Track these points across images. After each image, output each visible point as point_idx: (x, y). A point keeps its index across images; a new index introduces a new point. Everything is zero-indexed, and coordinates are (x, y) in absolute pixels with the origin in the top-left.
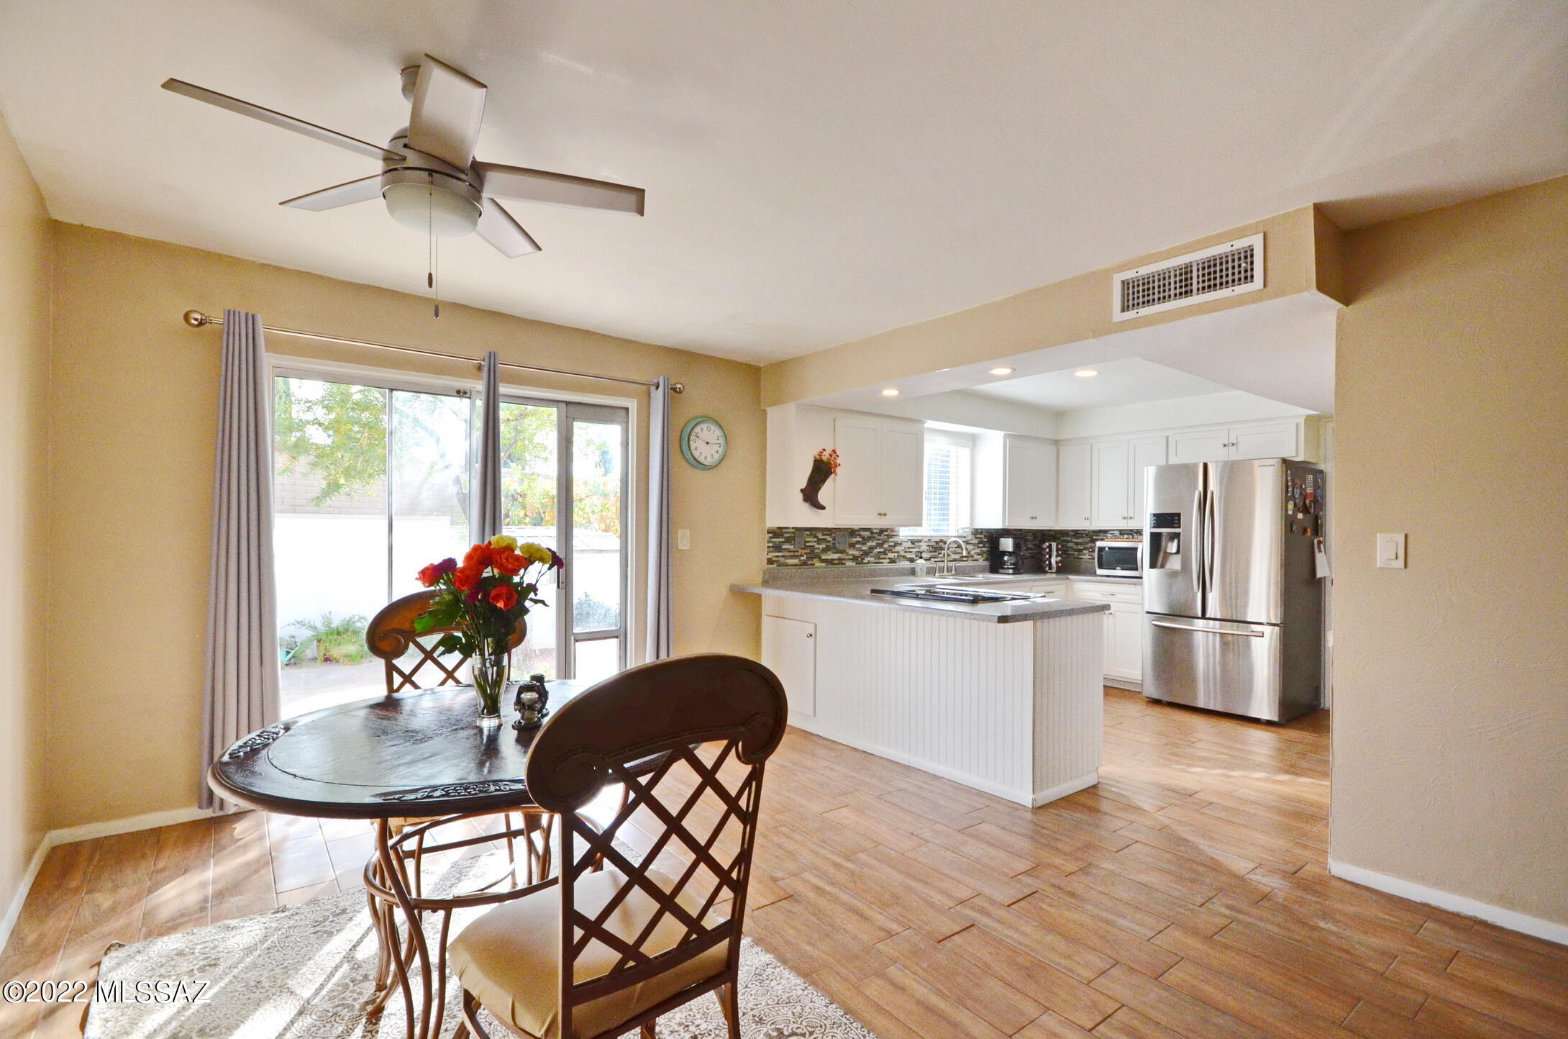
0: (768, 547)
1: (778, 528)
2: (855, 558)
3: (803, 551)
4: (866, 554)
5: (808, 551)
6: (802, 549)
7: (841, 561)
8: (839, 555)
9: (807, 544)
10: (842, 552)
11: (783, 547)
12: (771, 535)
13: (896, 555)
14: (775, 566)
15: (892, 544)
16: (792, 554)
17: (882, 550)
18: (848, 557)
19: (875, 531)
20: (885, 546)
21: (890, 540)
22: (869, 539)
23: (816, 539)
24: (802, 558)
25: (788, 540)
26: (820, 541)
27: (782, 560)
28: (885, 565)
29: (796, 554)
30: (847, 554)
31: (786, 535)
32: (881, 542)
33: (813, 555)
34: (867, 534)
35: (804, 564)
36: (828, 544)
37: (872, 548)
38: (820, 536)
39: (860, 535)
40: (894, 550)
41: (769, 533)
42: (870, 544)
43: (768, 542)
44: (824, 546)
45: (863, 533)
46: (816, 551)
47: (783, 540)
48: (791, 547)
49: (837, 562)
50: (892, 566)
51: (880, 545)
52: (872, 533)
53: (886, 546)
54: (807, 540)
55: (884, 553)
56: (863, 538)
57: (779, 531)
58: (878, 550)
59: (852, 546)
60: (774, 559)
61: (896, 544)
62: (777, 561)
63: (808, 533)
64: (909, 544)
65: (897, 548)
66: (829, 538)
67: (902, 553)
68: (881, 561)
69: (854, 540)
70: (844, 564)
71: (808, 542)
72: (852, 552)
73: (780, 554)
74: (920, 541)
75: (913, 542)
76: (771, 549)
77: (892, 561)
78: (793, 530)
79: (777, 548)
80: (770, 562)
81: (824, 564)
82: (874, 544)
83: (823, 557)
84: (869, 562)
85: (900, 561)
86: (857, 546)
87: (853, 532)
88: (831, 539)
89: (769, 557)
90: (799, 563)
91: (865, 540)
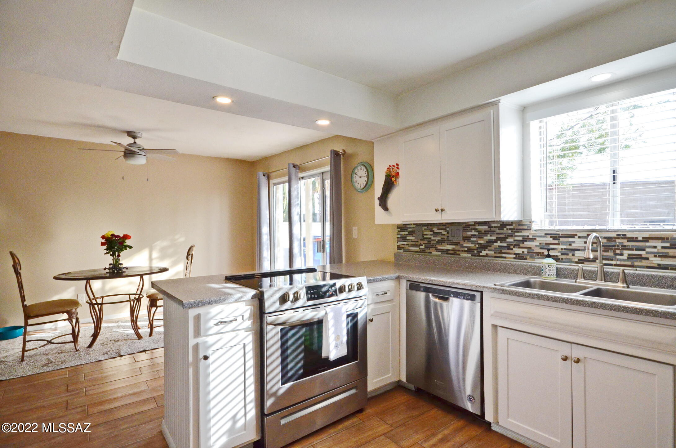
0: (398, 238)
1: (404, 224)
2: (470, 250)
3: (422, 242)
4: (484, 247)
5: (426, 242)
6: (421, 240)
7: (455, 253)
8: (454, 246)
9: (425, 236)
10: (456, 244)
11: (408, 238)
12: (399, 230)
13: (526, 251)
14: (402, 251)
15: (521, 239)
16: (413, 243)
17: (505, 245)
18: (462, 249)
19: (493, 225)
20: (508, 240)
21: (517, 234)
22: (486, 233)
23: (432, 233)
24: (421, 247)
25: (411, 234)
26: (435, 234)
27: (407, 247)
28: (510, 259)
29: (416, 243)
30: (462, 246)
31: (409, 230)
32: (503, 236)
33: (430, 245)
34: (485, 228)
35: (423, 251)
36: (443, 237)
37: (490, 242)
38: (436, 230)
39: (476, 230)
40: (521, 245)
41: (398, 228)
42: (488, 237)
43: (398, 234)
44: (440, 239)
45: (479, 228)
46: (432, 242)
47: (407, 233)
48: (413, 238)
49: (452, 252)
50: (519, 262)
51: (503, 240)
52: (490, 227)
53: (510, 240)
54: (425, 233)
55: (508, 247)
56: (479, 232)
57: (404, 226)
58: (499, 244)
59: (467, 239)
60: (402, 246)
61: (526, 239)
62: (403, 248)
63: (426, 228)
64: (549, 240)
65: (527, 244)
66: (443, 232)
67: (537, 250)
68: (504, 255)
69: (469, 234)
70: (459, 255)
71: (426, 235)
72: (467, 245)
73: (405, 243)
74: (573, 236)
75: (555, 236)
76: (400, 239)
77: (519, 257)
78: (414, 226)
79: (404, 238)
80: (399, 248)
81: (440, 253)
82: (494, 238)
83: (439, 248)
84: (487, 255)
85: (532, 257)
86: (472, 239)
87: (466, 226)
88: (445, 233)
89: (398, 244)
90: (419, 250)
91: (481, 234)
